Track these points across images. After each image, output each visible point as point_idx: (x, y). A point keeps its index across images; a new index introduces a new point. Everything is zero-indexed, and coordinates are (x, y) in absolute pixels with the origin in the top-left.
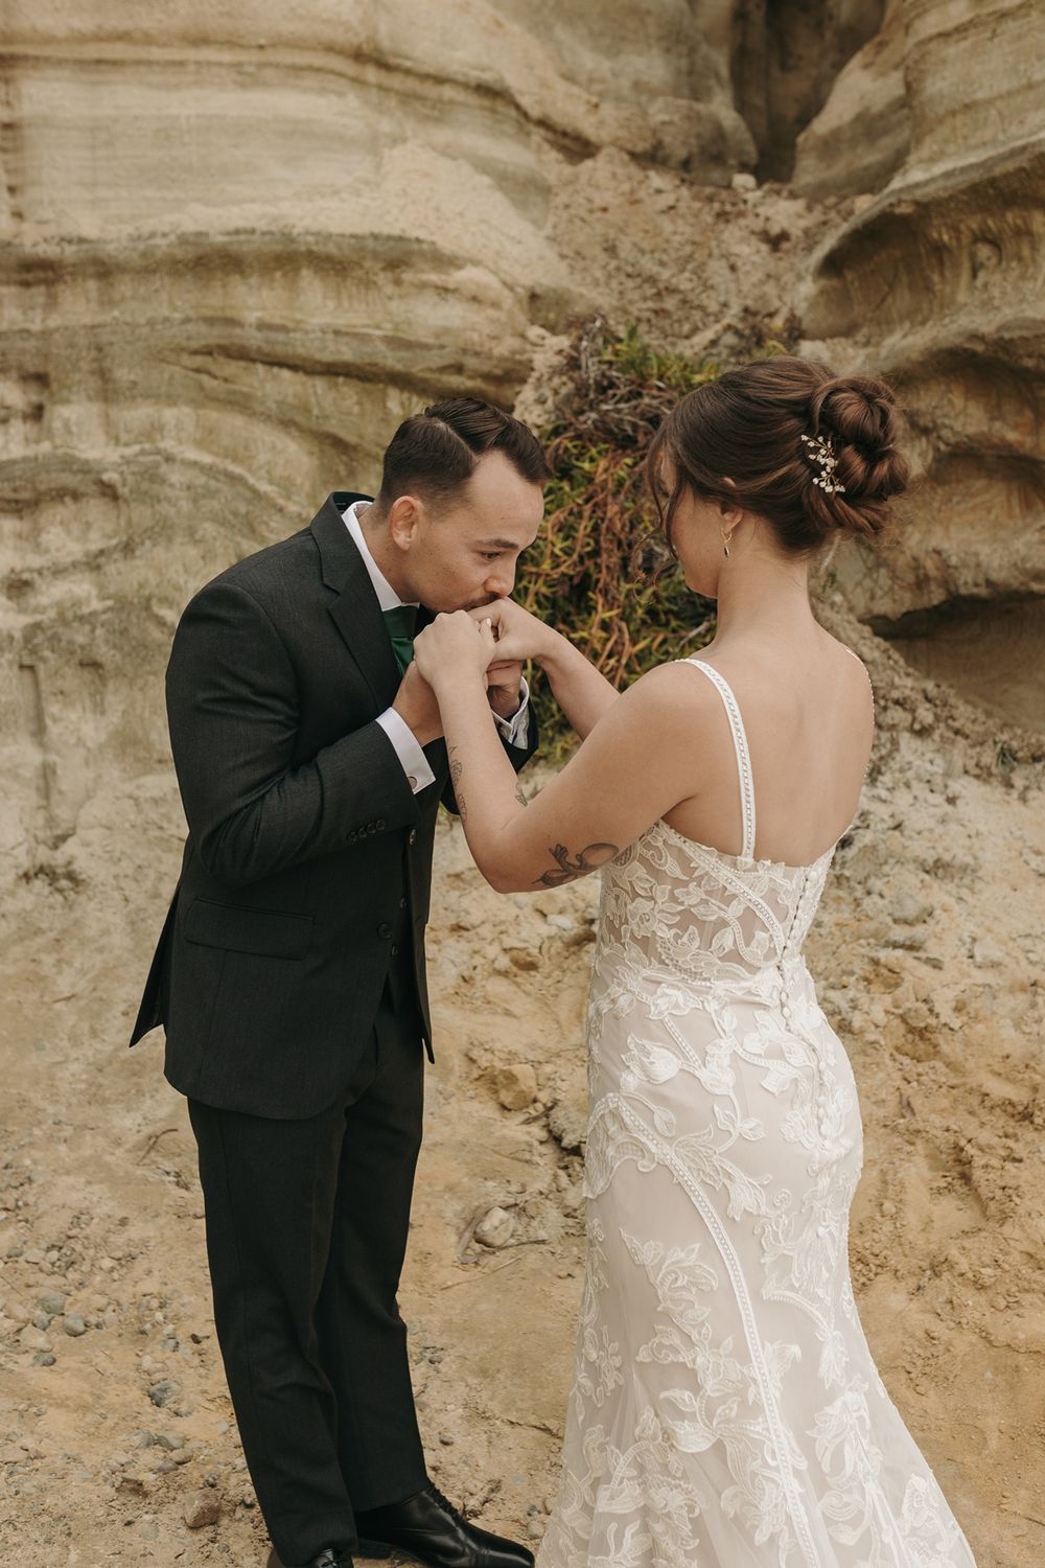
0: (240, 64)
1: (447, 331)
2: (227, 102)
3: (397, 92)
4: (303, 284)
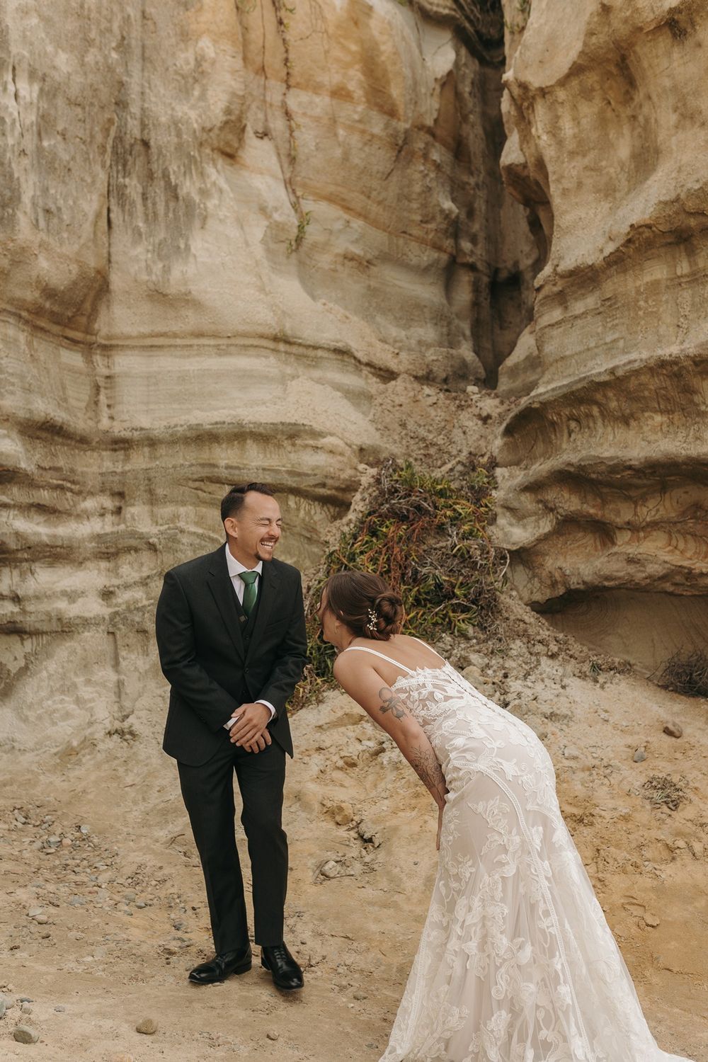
0: (219, 345)
1: (317, 467)
2: (214, 363)
3: (294, 354)
4: (248, 447)
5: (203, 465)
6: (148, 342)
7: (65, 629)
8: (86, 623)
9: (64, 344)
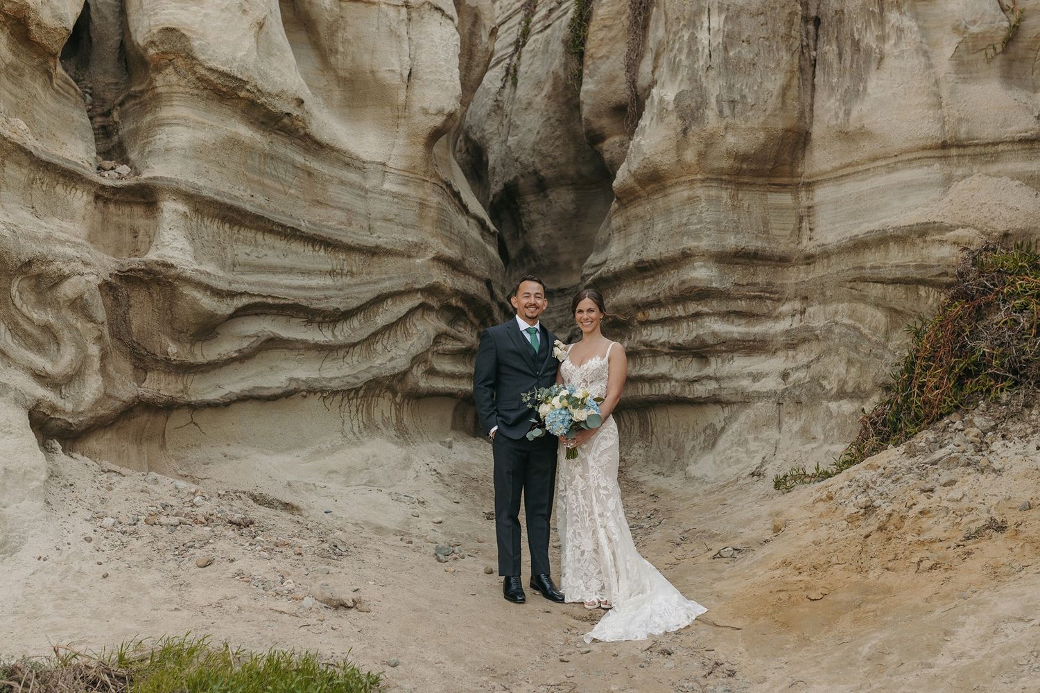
0: (889, 164)
1: (942, 258)
2: (882, 180)
3: (969, 155)
4: (891, 248)
5: (855, 268)
6: (840, 173)
7: (746, 400)
8: (760, 396)
9: (772, 190)
